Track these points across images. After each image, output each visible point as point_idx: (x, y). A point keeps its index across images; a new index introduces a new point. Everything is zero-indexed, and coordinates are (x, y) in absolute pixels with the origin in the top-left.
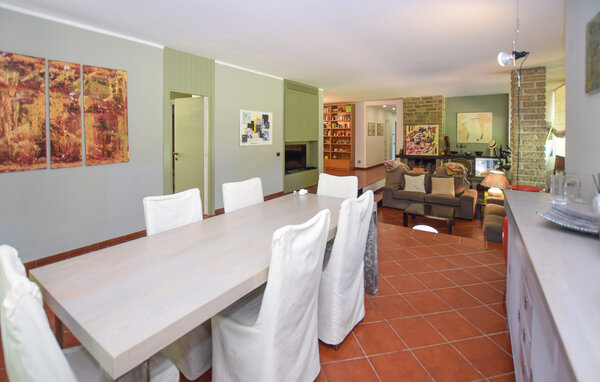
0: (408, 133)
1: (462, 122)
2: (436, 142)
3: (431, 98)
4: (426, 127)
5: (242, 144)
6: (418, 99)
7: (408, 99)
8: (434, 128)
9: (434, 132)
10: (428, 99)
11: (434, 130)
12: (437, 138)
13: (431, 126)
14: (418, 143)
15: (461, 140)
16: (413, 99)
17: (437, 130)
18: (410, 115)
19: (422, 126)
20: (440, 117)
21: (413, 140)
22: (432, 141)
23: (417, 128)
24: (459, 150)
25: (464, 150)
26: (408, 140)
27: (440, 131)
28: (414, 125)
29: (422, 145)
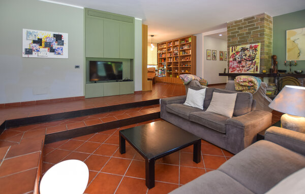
0: (231, 54)
1: (292, 39)
2: (258, 60)
3: (253, 18)
4: (248, 46)
5: (24, 56)
6: (241, 21)
7: (231, 23)
8: (256, 47)
9: (256, 50)
10: (250, 20)
11: (255, 49)
12: (258, 56)
13: (253, 45)
14: (240, 62)
15: (290, 57)
16: (236, 22)
17: (259, 48)
18: (233, 37)
19: (244, 46)
20: (262, 35)
21: (235, 60)
22: (254, 59)
23: (239, 48)
24: (288, 69)
25: (294, 69)
26: (231, 59)
27: (262, 49)
28: (237, 45)
29: (243, 63)
